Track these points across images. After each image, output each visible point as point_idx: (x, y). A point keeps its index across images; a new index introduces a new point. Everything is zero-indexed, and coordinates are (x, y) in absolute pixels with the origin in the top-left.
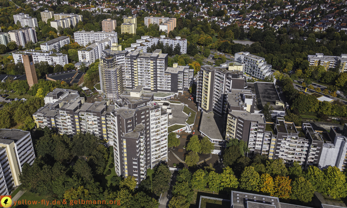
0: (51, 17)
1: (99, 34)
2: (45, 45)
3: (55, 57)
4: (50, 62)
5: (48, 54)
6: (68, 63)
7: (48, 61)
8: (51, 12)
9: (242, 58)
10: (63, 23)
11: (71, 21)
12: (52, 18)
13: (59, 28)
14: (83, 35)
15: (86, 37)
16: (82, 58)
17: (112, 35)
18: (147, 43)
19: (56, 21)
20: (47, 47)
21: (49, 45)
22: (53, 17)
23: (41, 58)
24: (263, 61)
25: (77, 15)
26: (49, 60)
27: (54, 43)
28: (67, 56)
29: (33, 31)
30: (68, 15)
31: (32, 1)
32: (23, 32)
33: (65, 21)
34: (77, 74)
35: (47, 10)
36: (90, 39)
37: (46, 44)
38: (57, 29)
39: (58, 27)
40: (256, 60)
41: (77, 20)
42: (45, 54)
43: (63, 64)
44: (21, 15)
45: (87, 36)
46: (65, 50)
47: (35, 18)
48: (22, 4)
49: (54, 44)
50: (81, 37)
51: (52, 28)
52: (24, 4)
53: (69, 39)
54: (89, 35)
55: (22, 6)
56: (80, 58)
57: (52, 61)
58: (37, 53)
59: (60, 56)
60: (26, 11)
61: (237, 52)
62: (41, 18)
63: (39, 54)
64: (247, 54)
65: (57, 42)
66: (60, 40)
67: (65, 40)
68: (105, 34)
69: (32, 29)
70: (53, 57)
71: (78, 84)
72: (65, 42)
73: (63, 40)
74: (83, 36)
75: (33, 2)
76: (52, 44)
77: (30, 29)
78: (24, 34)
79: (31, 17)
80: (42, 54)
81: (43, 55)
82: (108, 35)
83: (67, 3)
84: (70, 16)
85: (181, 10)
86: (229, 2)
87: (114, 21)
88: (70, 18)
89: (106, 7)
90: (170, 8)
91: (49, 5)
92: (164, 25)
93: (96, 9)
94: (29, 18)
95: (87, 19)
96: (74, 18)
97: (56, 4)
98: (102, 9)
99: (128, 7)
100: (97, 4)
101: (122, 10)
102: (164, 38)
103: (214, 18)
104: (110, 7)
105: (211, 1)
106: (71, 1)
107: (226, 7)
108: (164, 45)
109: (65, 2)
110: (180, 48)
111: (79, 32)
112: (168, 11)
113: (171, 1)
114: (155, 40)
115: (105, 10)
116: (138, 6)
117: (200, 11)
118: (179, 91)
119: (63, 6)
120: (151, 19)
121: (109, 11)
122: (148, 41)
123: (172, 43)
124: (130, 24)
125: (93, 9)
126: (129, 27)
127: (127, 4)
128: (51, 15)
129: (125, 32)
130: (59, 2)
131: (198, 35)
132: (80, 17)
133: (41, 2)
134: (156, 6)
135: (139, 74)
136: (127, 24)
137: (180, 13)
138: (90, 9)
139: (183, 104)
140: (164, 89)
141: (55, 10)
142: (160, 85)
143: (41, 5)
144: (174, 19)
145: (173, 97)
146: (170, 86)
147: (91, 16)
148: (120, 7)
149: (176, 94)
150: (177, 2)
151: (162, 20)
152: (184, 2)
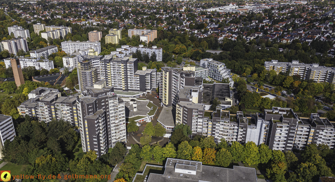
0: (43, 30)
1: (84, 44)
3: (42, 63)
4: (37, 67)
5: (35, 60)
6: (54, 68)
8: (42, 25)
9: (206, 63)
10: (53, 34)
11: (60, 32)
14: (70, 45)
15: (72, 47)
16: (66, 64)
17: (96, 44)
18: (126, 51)
19: (47, 33)
20: (36, 55)
21: (38, 53)
22: (45, 29)
23: (30, 63)
24: (223, 66)
25: (66, 27)
26: (36, 65)
28: (52, 61)
29: (24, 41)
30: (58, 28)
31: (27, 16)
32: (15, 42)
33: (54, 32)
34: (60, 77)
35: (39, 22)
36: (76, 48)
37: (36, 52)
39: (48, 38)
40: (217, 65)
41: (66, 31)
43: (49, 69)
44: (15, 27)
46: (52, 57)
47: (27, 30)
48: (17, 18)
49: (42, 52)
52: (19, 18)
55: (18, 20)
57: (39, 66)
59: (46, 62)
60: (20, 24)
62: (34, 30)
63: (27, 60)
64: (211, 60)
65: (46, 50)
66: (48, 49)
67: (53, 49)
68: (89, 44)
69: (23, 39)
70: (40, 63)
72: (53, 51)
75: (28, 16)
78: (16, 44)
79: (24, 29)
80: (30, 60)
81: (32, 61)
82: (92, 45)
83: (60, 17)
84: (60, 28)
85: (166, 23)
86: (212, 16)
87: (99, 33)
88: (60, 29)
89: (96, 21)
90: (155, 21)
91: (43, 19)
92: (144, 36)
93: (86, 22)
94: (22, 29)
95: (76, 31)
96: (64, 30)
97: (50, 18)
98: (92, 23)
99: (117, 21)
100: (88, 18)
101: (110, 24)
102: (142, 48)
103: (195, 31)
104: (100, 21)
105: (195, 16)
106: (64, 16)
107: (208, 21)
108: (142, 53)
109: (58, 17)
110: (156, 56)
111: (65, 42)
112: (153, 24)
113: (158, 16)
114: (134, 49)
115: (94, 24)
116: (127, 20)
117: (183, 24)
118: (147, 91)
119: (55, 20)
120: (134, 31)
121: (98, 25)
122: (127, 50)
123: (149, 52)
124: (114, 35)
125: (84, 23)
126: (113, 38)
127: (116, 19)
128: (43, 27)
129: (109, 42)
130: (52, 16)
131: (174, 45)
132: (69, 29)
133: (36, 16)
134: (142, 19)
135: (112, 76)
136: (111, 36)
137: (164, 26)
138: (81, 23)
139: (148, 101)
140: (134, 89)
141: (48, 23)
142: (131, 85)
143: (36, 18)
144: (155, 31)
145: (142, 96)
146: (139, 87)
147: (81, 28)
148: (109, 20)
149: (145, 93)
150: (164, 16)
151: (144, 32)
152: (170, 16)
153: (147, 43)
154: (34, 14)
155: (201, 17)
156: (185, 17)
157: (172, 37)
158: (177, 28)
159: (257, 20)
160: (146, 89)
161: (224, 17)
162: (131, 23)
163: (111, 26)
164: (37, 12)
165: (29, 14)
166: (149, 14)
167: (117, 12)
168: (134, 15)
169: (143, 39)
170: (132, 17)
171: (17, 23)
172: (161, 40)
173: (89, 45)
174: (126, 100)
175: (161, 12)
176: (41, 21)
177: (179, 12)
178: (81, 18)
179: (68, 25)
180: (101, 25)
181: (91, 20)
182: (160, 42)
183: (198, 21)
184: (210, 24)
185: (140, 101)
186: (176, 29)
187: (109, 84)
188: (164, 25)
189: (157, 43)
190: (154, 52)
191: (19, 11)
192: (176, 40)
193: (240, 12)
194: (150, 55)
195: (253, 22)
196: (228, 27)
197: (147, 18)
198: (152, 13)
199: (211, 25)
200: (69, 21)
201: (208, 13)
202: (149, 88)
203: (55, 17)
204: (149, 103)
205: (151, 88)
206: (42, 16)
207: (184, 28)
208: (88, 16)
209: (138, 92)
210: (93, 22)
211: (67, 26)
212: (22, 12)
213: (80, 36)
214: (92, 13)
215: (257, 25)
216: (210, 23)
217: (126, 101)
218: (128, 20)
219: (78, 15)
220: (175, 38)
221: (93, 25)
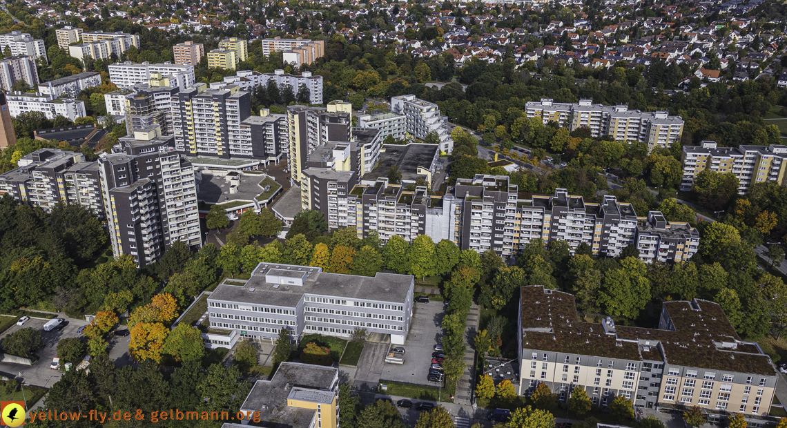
0: (77, 40)
1: (159, 68)
2: (48, 86)
3: (59, 105)
4: (49, 114)
5: (45, 99)
6: (85, 115)
7: (47, 112)
8: (76, 30)
9: (402, 105)
10: (96, 49)
11: (112, 45)
12: (80, 42)
13: (87, 58)
14: (127, 70)
15: (132, 74)
16: (112, 108)
17: (183, 69)
18: (244, 82)
19: (83, 46)
20: (52, 91)
21: (55, 86)
22: (81, 39)
23: (33, 106)
24: (433, 110)
25: (128, 35)
26: (48, 109)
27: (66, 83)
28: (83, 103)
29: (31, 63)
30: (109, 36)
31: (49, 12)
32: (9, 65)
33: (99, 45)
34: (95, 133)
35: (69, 25)
36: (140, 78)
37: (50, 83)
38: (81, 60)
39: (84, 57)
40: (421, 107)
41: (126, 43)
42: (41, 99)
43: (74, 118)
44: (14, 35)
45: (133, 71)
46: (85, 95)
47: (39, 41)
48: (26, 16)
49: (65, 85)
50: (122, 74)
51: (72, 58)
52: (31, 17)
53: (99, 77)
54: (138, 69)
55: (27, 21)
56: (109, 109)
57: (54, 111)
58: (25, 98)
59: (67, 102)
60: (29, 29)
61: (395, 96)
62: (56, 42)
63: (29, 98)
64: (411, 98)
65: (73, 81)
66: (78, 79)
67: (91, 79)
68: (168, 68)
69: (28, 58)
70: (55, 105)
71: (95, 150)
72: (91, 83)
73: (87, 79)
74: (126, 72)
75: (51, 13)
76: (63, 84)
77: (24, 59)
78: (10, 68)
79: (33, 38)
80: (34, 99)
81: (37, 101)
82: (175, 70)
83: (124, 14)
84: (114, 36)
85: (356, 28)
86: (467, 13)
87: (197, 46)
88: (112, 39)
89: (204, 22)
90: (335, 23)
91: (83, 19)
92: (292, 52)
93: (180, 26)
94: (28, 39)
95: (149, 43)
96: (121, 40)
97: (100, 17)
98: (192, 27)
99: (248, 23)
100: (186, 17)
101: (231, 28)
102: (281, 75)
103: (414, 43)
104: (211, 22)
105: (427, 12)
106: (132, 12)
107: (452, 24)
108: (278, 86)
109: (119, 14)
110: (309, 93)
111: (118, 63)
112: (327, 29)
113: (345, 12)
114: (263, 80)
115: (198, 28)
116: (272, 21)
117: (394, 30)
118: (270, 158)
119: (108, 20)
120: (275, 43)
121: (205, 31)
122: (247, 80)
123: (295, 84)
124: (227, 51)
125: (173, 26)
126: (223, 57)
127: (248, 18)
128: (77, 35)
129: (215, 66)
130: (105, 12)
131: (352, 71)
132: (134, 40)
133: (68, 13)
134: (306, 19)
135: (196, 127)
136: (221, 52)
137: (351, 33)
138: (167, 26)
139: (264, 175)
140: (241, 154)
141: (91, 26)
142: (235, 146)
143: (67, 17)
144: (319, 42)
145: (257, 167)
146: (251, 149)
147: (163, 37)
148: (233, 22)
149: (264, 162)
150: (359, 13)
151: (297, 44)
152: (370, 12)
153: (298, 66)
154: (66, 8)
155: (441, 14)
156: (406, 15)
157: (357, 54)
158: (378, 38)
159: (561, 20)
160: (267, 155)
161: (492, 14)
162: (279, 28)
163: (230, 33)
164: (72, 4)
165: (54, 7)
166: (327, 8)
167: (255, 3)
168: (291, 9)
169: (289, 58)
170: (286, 13)
171: (22, 27)
172: (329, 61)
173: (168, 71)
174: (221, 175)
175: (356, 4)
176: (75, 23)
177: (394, 4)
178: (170, 16)
179: (135, 30)
180: (211, 31)
181: (192, 20)
182: (327, 66)
183: (431, 23)
184: (455, 29)
185: (248, 177)
186: (375, 40)
187: (191, 144)
188: (351, 30)
189: (319, 66)
190: (304, 85)
191: (33, 2)
192: (361, 61)
193: (532, 4)
194: (296, 91)
195: (553, 25)
196: (491, 36)
197: (318, 16)
198: (333, 6)
199: (456, 31)
200: (141, 23)
201: (459, 6)
202: (273, 152)
203: (112, 15)
204: (265, 180)
205: (277, 153)
206: (83, 14)
207: (394, 36)
208: (189, 12)
209: (249, 160)
210: (196, 25)
211: (133, 33)
212: (39, 3)
213: (154, 54)
214: (199, 7)
215: (557, 31)
216: (455, 27)
217: (218, 176)
218: (274, 22)
219: (164, 11)
220: (361, 58)
221: (193, 32)
